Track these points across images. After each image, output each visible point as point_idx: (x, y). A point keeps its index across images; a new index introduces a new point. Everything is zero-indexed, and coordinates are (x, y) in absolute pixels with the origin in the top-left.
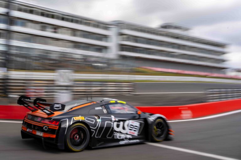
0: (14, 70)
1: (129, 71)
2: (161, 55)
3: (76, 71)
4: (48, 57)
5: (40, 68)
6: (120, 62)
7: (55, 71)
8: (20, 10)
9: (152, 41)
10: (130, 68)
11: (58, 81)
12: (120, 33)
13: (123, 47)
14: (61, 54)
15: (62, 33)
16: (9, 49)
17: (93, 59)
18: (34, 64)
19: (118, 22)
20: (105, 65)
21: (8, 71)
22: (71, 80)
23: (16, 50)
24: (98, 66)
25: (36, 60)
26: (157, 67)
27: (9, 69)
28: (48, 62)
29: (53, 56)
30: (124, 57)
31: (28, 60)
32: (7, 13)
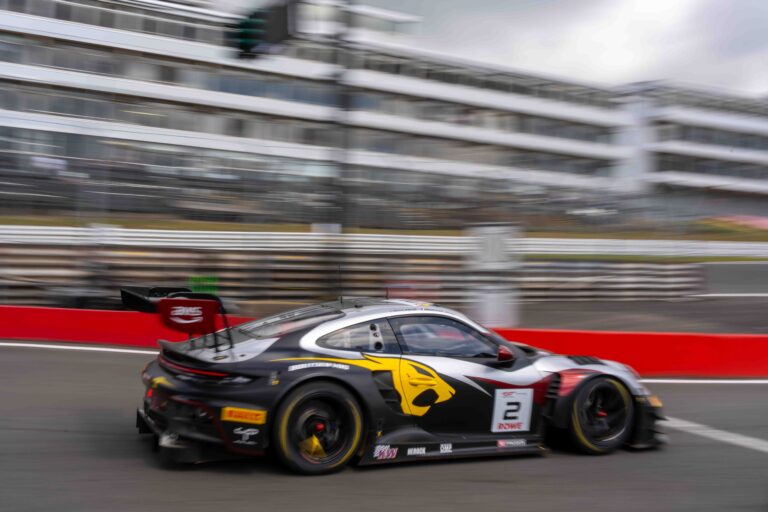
0: (358, 229)
5: (428, 223)
6: (658, 203)
7: (463, 232)
8: (368, 66)
11: (473, 258)
12: (649, 118)
13: (666, 161)
16: (345, 175)
17: (574, 197)
18: (406, 211)
20: (613, 212)
21: (343, 232)
22: (514, 257)
23: (364, 176)
25: (416, 201)
27: (348, 226)
30: (667, 190)
31: (394, 203)
32: (336, 75)
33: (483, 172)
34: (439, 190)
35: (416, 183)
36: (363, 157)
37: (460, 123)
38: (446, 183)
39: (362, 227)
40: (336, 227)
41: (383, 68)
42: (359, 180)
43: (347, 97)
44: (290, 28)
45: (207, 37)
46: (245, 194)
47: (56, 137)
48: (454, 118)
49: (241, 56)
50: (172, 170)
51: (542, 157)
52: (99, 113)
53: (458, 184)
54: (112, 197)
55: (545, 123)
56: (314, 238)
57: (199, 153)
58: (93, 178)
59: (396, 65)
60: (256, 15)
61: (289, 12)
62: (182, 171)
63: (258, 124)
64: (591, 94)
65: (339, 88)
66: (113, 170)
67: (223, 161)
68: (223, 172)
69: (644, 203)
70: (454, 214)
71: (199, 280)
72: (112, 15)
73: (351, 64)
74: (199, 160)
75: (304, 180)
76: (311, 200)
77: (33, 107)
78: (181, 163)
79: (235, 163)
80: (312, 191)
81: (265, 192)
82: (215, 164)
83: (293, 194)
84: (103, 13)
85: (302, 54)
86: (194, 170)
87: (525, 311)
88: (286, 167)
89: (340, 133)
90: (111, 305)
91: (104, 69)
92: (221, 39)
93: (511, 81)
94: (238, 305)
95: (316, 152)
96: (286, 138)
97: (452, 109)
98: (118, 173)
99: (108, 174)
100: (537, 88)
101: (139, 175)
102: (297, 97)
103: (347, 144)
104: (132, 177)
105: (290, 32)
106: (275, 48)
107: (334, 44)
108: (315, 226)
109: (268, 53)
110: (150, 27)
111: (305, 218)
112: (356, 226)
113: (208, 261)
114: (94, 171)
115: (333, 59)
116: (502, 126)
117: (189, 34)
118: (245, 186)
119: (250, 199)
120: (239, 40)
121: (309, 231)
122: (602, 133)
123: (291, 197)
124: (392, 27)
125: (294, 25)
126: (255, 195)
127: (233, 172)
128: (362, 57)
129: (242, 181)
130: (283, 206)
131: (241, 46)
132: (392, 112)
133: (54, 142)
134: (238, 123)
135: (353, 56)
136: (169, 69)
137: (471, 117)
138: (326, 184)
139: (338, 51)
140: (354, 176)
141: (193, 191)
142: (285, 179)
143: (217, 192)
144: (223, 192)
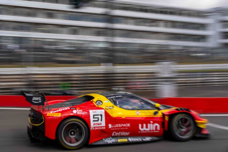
21: (113, 65)
27: (115, 63)
28: (146, 55)
33: (159, 42)
34: (144, 49)
35: (137, 47)
36: (119, 40)
37: (150, 26)
38: (147, 47)
39: (120, 64)
40: (111, 64)
41: (124, 9)
42: (118, 48)
43: (111, 19)
46: (77, 54)
47: (15, 38)
48: (148, 24)
50: (53, 47)
51: (182, 36)
52: (28, 30)
53: (152, 47)
54: (35, 57)
55: (182, 24)
56: (101, 69)
57: (63, 41)
58: (28, 51)
62: (57, 47)
63: (81, 30)
64: (198, 13)
65: (108, 16)
66: (35, 48)
67: (70, 43)
68: (70, 47)
69: (220, 51)
71: (64, 84)
75: (98, 48)
76: (100, 55)
77: (7, 29)
78: (56, 45)
79: (74, 44)
80: (100, 52)
82: (67, 44)
83: (94, 53)
85: (95, 6)
87: (180, 91)
88: (92, 44)
89: (110, 32)
92: (68, 3)
93: (169, 10)
94: (78, 92)
95: (101, 39)
96: (91, 34)
97: (148, 21)
99: (32, 50)
100: (178, 12)
101: (42, 49)
103: (113, 35)
106: (86, 4)
107: (106, 2)
108: (102, 64)
109: (83, 6)
111: (98, 62)
112: (117, 63)
113: (66, 78)
114: (28, 49)
115: (106, 7)
116: (166, 26)
118: (78, 51)
119: (79, 56)
120: (74, 2)
121: (100, 66)
122: (202, 26)
126: (81, 54)
127: (74, 47)
129: (76, 50)
130: (91, 58)
131: (75, 4)
132: (127, 23)
133: (15, 40)
134: (75, 30)
136: (50, 13)
137: (155, 24)
138: (105, 50)
140: (117, 46)
141: (59, 54)
142: (90, 48)
143: (69, 54)
144: (71, 54)
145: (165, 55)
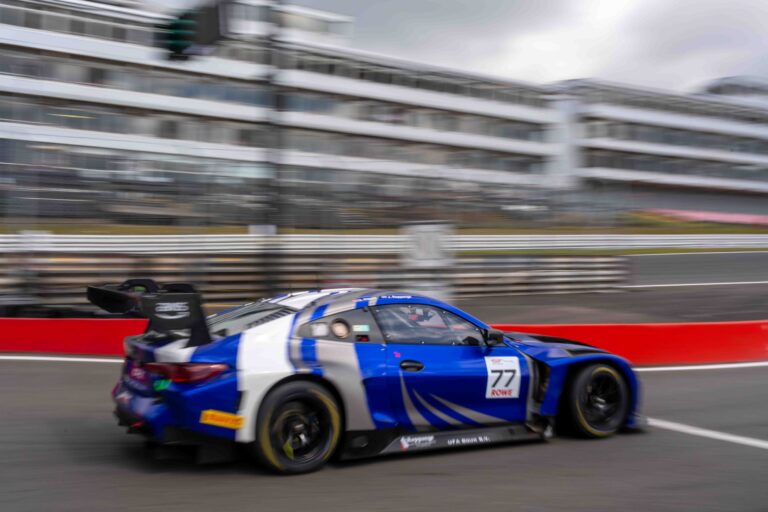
0: (293, 230)
1: (613, 222)
2: (708, 173)
3: (463, 228)
4: (380, 193)
5: (365, 222)
6: (588, 198)
7: (399, 230)
8: (301, 66)
9: (679, 133)
10: (613, 214)
11: (409, 256)
12: (580, 114)
13: (592, 156)
14: (418, 183)
15: (414, 124)
16: (279, 175)
17: (507, 193)
18: (344, 212)
19: (573, 84)
20: (543, 208)
21: (278, 233)
22: (447, 254)
23: (299, 177)
24: (519, 211)
25: (351, 201)
26: (697, 210)
27: (282, 227)
28: (379, 204)
29: (394, 189)
30: (596, 184)
31: (330, 203)
32: (269, 76)
33: (418, 171)
34: (375, 189)
35: (352, 183)
36: (295, 158)
37: (395, 122)
38: (383, 182)
39: (298, 227)
40: (272, 228)
41: (316, 68)
42: (293, 181)
43: (280, 97)
44: (221, 28)
45: (138, 39)
46: (181, 197)
49: (172, 58)
50: (104, 173)
51: (476, 154)
52: (27, 117)
53: (396, 182)
54: (40, 202)
56: (252, 240)
57: (134, 157)
58: (19, 183)
59: (330, 65)
60: (185, 16)
61: (221, 14)
62: (115, 175)
63: (191, 125)
64: (520, 92)
65: (273, 89)
66: (41, 174)
67: (156, 164)
68: (155, 174)
69: (574, 199)
70: (390, 213)
72: (39, 16)
73: (284, 64)
74: (132, 163)
75: (239, 182)
76: (247, 201)
78: (115, 167)
79: (169, 165)
80: (249, 193)
81: (202, 195)
82: (147, 167)
83: (229, 195)
84: (27, 14)
85: (234, 55)
86: (128, 173)
88: (221, 169)
90: (42, 313)
91: (30, 71)
92: (151, 41)
95: (252, 153)
97: (385, 108)
98: (47, 178)
100: (469, 86)
101: (70, 179)
102: (230, 97)
103: (280, 144)
104: (62, 181)
105: (222, 33)
106: (207, 50)
107: (267, 45)
108: (252, 228)
109: (200, 54)
110: (78, 28)
111: (241, 220)
112: (291, 227)
114: (22, 176)
115: (267, 60)
116: (436, 127)
117: (119, 35)
118: (182, 188)
119: (185, 202)
120: (170, 42)
121: (246, 232)
122: (534, 130)
123: (229, 199)
124: (325, 27)
125: (226, 26)
126: (193, 198)
127: (166, 175)
128: (295, 57)
129: (176, 183)
130: (219, 208)
131: (170, 47)
134: (171, 126)
135: (287, 56)
136: (98, 71)
137: (406, 117)
138: (263, 185)
139: (270, 51)
140: (290, 177)
141: (127, 195)
142: (220, 181)
143: (151, 195)
144: (157, 195)
145: (431, 207)
